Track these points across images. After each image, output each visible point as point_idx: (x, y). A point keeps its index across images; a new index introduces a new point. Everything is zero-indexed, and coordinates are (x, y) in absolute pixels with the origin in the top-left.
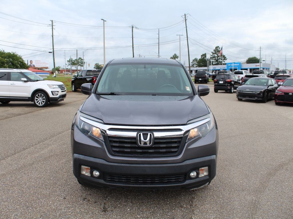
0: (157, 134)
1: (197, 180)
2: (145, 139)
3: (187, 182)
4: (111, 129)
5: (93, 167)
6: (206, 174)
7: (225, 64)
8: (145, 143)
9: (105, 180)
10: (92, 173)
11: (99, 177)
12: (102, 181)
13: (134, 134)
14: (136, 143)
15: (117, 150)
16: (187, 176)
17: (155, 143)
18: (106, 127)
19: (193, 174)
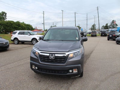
0: (56, 55)
1: (72, 73)
2: (52, 56)
3: (68, 74)
4: (41, 53)
5: (36, 66)
6: (76, 71)
7: (117, 28)
8: (52, 58)
9: (39, 70)
10: (35, 68)
11: (37, 69)
12: (38, 71)
13: (48, 55)
14: (49, 58)
15: (43, 60)
16: (68, 71)
17: (55, 58)
18: (39, 52)
19: (71, 71)
